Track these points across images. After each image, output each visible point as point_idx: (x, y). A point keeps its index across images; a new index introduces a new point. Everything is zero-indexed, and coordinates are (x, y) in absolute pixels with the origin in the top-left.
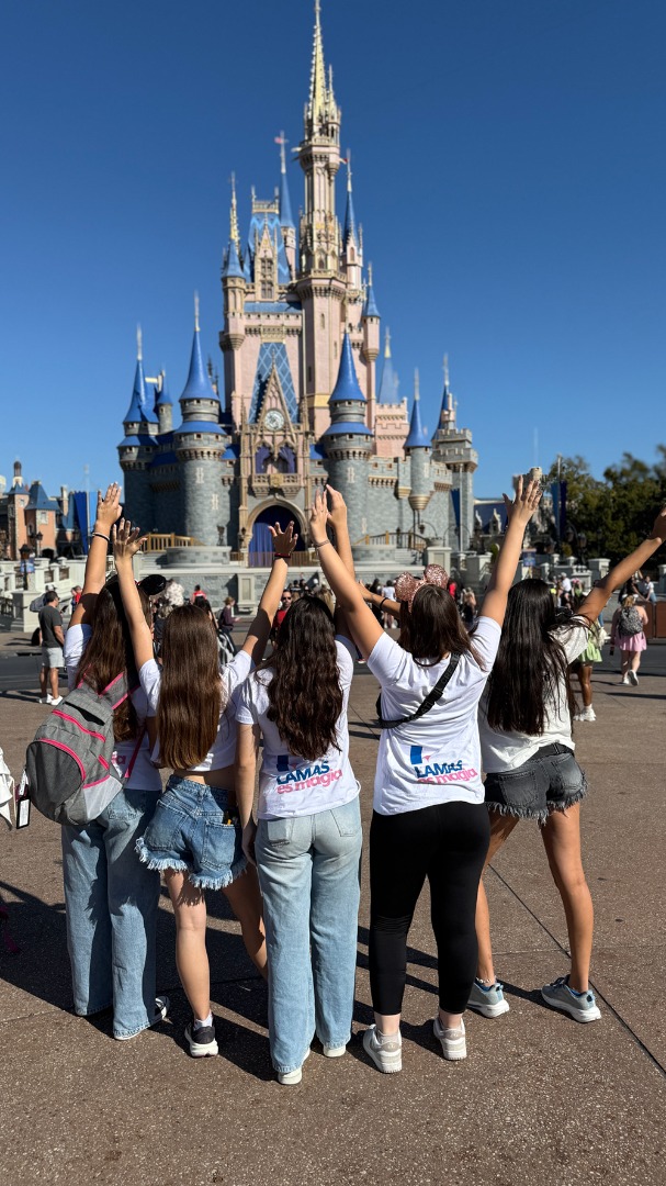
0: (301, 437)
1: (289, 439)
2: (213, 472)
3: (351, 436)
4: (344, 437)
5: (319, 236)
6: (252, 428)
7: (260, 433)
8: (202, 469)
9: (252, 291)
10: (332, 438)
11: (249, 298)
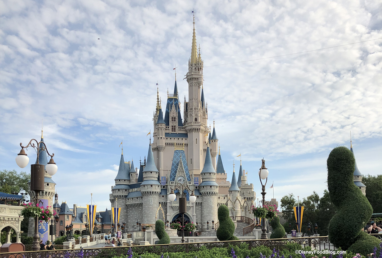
2: (157, 200)
3: (211, 187)
4: (208, 187)
5: (195, 109)
6: (172, 183)
7: (175, 185)
8: (152, 199)
9: (168, 129)
10: (204, 187)
11: (168, 132)
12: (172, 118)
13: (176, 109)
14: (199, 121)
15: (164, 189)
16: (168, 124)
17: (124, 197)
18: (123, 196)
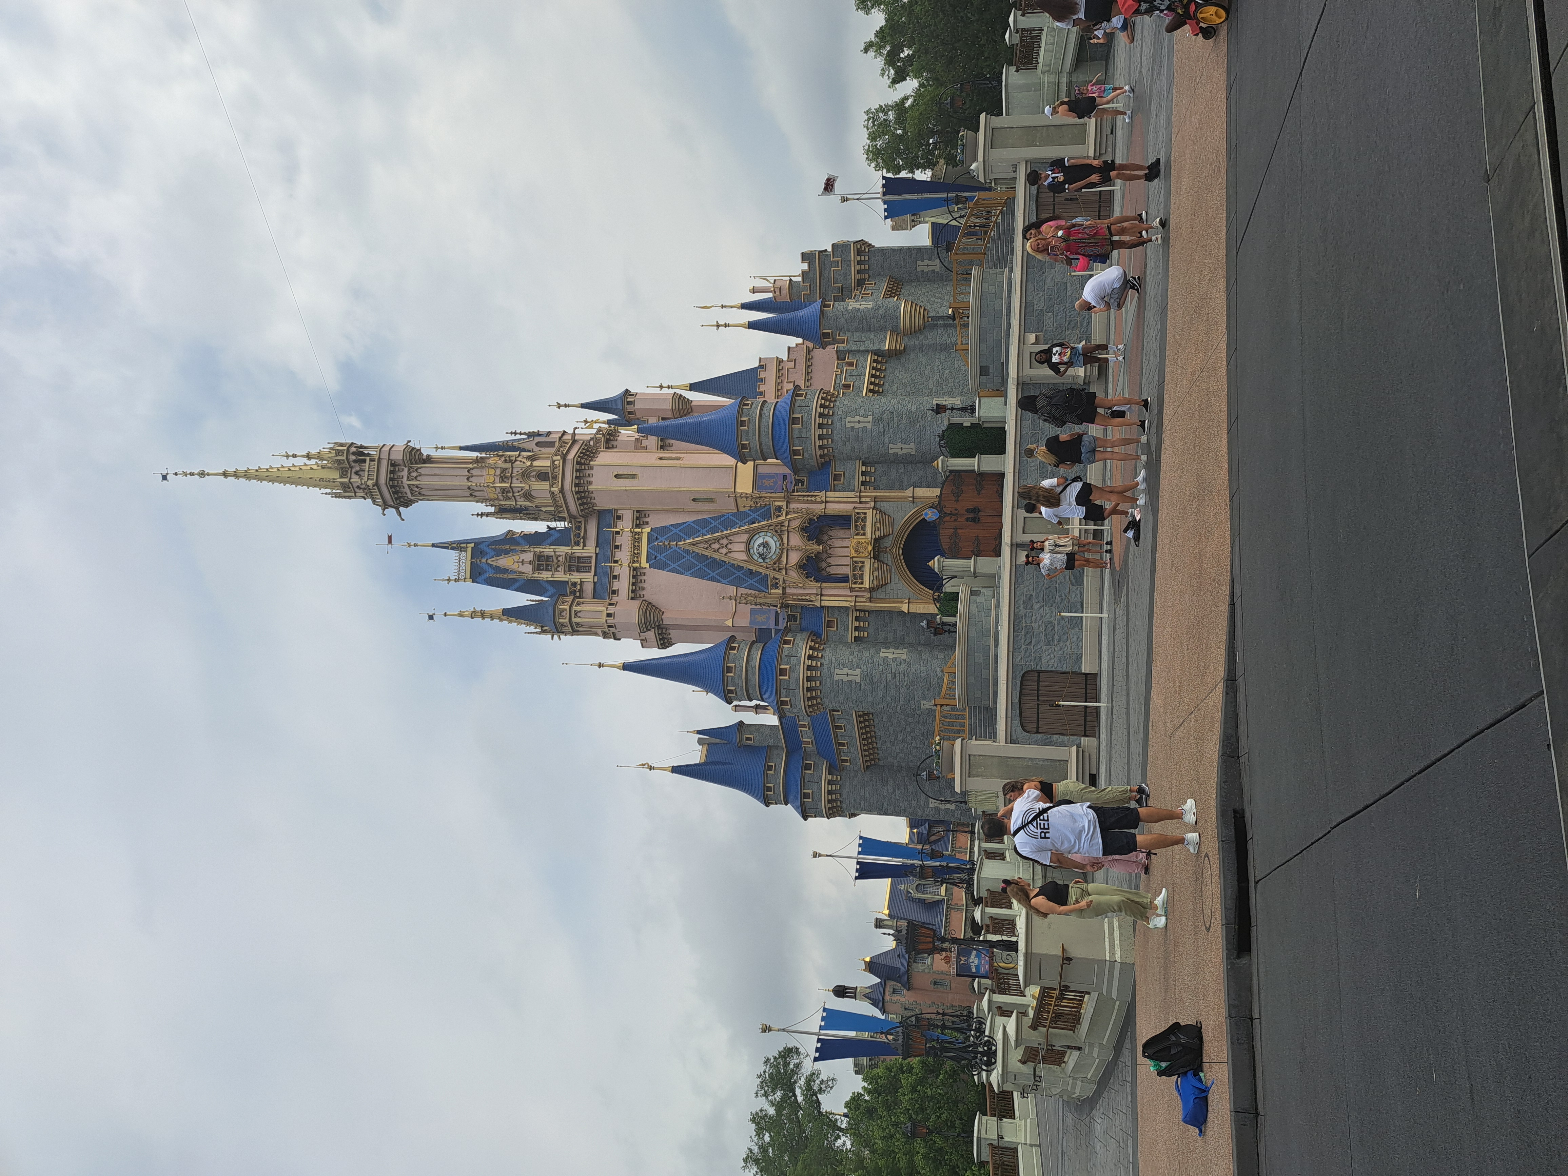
0: (792, 506)
1: (796, 524)
2: (844, 653)
3: (795, 421)
4: (796, 435)
5: (502, 480)
6: (776, 586)
7: (784, 572)
8: (837, 671)
9: (578, 587)
10: (796, 453)
11: (589, 588)
12: (538, 568)
13: (507, 552)
14: (548, 463)
15: (801, 618)
16: (560, 589)
17: (832, 775)
18: (830, 782)
